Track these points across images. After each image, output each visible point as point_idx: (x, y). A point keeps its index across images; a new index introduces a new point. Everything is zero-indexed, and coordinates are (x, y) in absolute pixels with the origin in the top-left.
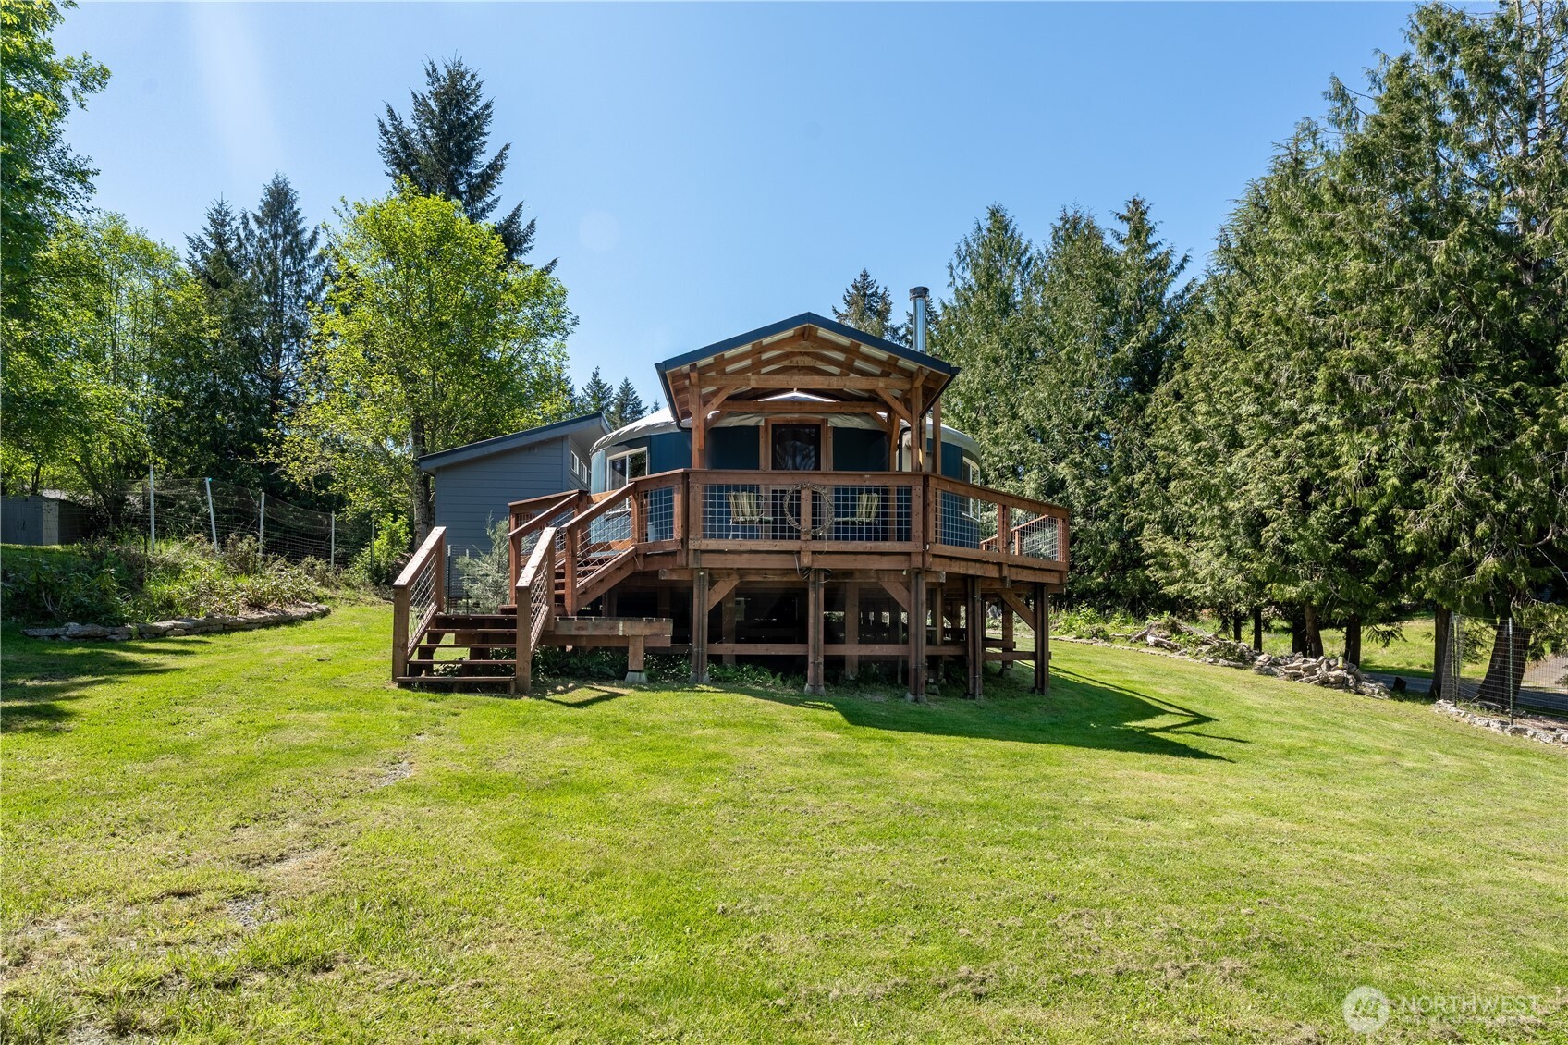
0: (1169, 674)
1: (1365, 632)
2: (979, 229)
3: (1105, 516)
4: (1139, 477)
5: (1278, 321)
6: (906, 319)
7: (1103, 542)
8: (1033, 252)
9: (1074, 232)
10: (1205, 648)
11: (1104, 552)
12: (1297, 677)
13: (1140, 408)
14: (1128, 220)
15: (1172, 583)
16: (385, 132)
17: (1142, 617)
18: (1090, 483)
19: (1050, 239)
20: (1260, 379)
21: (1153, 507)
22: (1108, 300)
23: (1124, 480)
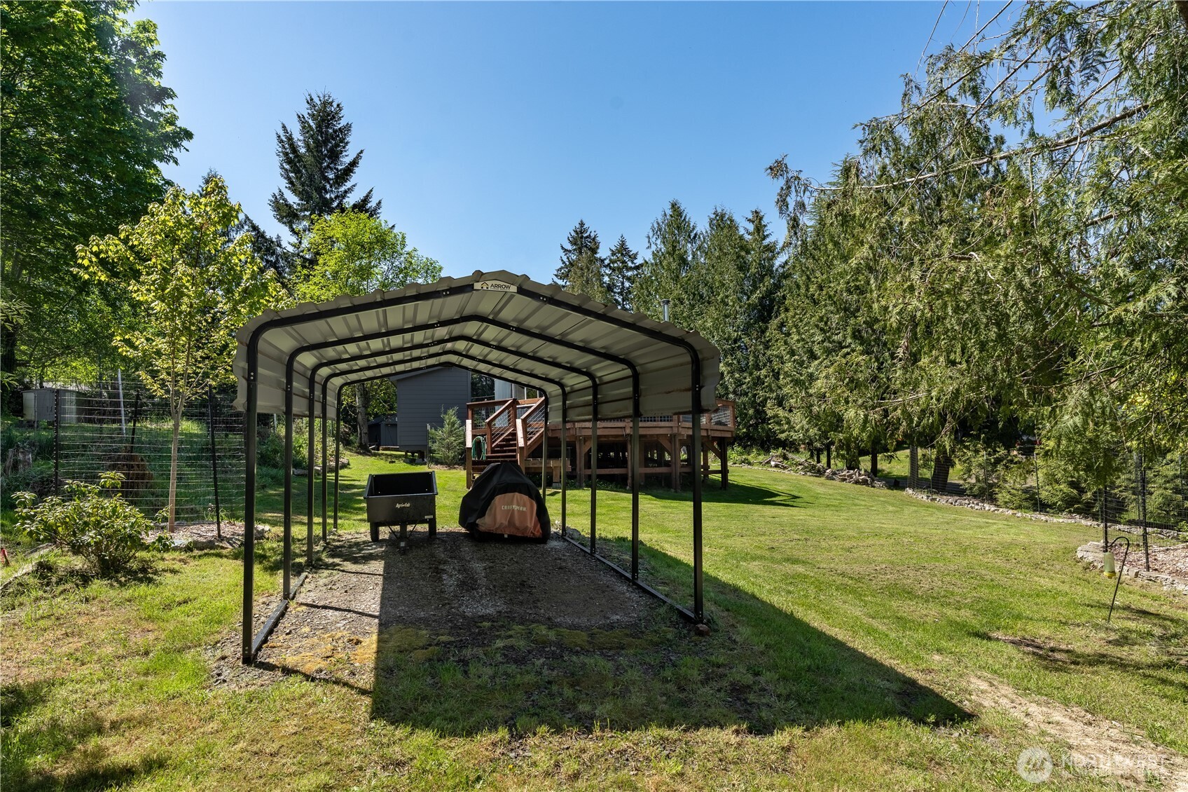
0: (783, 480)
1: (880, 456)
2: (665, 215)
3: (746, 394)
4: (763, 372)
5: (830, 297)
6: (609, 253)
7: (745, 409)
8: (698, 230)
9: (722, 223)
10: (800, 467)
11: (746, 414)
12: (844, 480)
13: (763, 332)
14: (753, 222)
15: (783, 432)
16: (281, 141)
17: (767, 451)
18: (737, 375)
19: (708, 225)
20: (822, 325)
21: (771, 391)
22: (743, 267)
23: (756, 373)
